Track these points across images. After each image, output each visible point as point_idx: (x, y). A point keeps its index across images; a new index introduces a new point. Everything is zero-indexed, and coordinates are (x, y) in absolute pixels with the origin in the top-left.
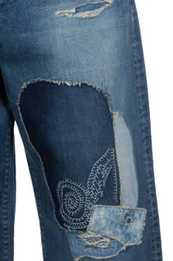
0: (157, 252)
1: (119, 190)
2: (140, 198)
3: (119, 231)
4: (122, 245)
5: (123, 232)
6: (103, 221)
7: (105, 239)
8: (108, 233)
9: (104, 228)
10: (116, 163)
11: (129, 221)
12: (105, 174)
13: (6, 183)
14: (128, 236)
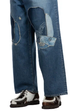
0: (61, 50)
1: (47, 32)
2: (54, 33)
3: (47, 42)
4: (48, 46)
5: (48, 43)
6: (43, 40)
7: (43, 44)
8: (44, 42)
9: (43, 41)
10: (46, 25)
11: (50, 40)
12: (43, 28)
13: (29, 34)
14: (50, 44)
